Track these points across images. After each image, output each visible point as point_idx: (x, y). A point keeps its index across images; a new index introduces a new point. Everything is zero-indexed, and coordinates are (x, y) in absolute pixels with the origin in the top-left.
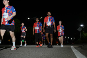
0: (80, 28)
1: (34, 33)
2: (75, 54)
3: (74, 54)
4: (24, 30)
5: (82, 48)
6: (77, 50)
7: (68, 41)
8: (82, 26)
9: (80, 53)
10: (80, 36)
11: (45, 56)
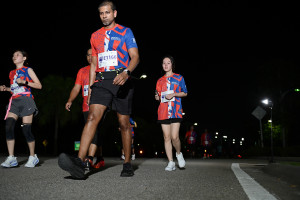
4: (26, 85)
5: (264, 170)
7: (220, 148)
8: (266, 102)
10: (261, 132)
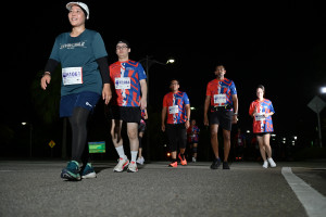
0: (316, 98)
1: (163, 126)
2: (299, 198)
3: (294, 197)
6: (304, 184)
9: (319, 194)
10: (319, 129)
11: (183, 201)
